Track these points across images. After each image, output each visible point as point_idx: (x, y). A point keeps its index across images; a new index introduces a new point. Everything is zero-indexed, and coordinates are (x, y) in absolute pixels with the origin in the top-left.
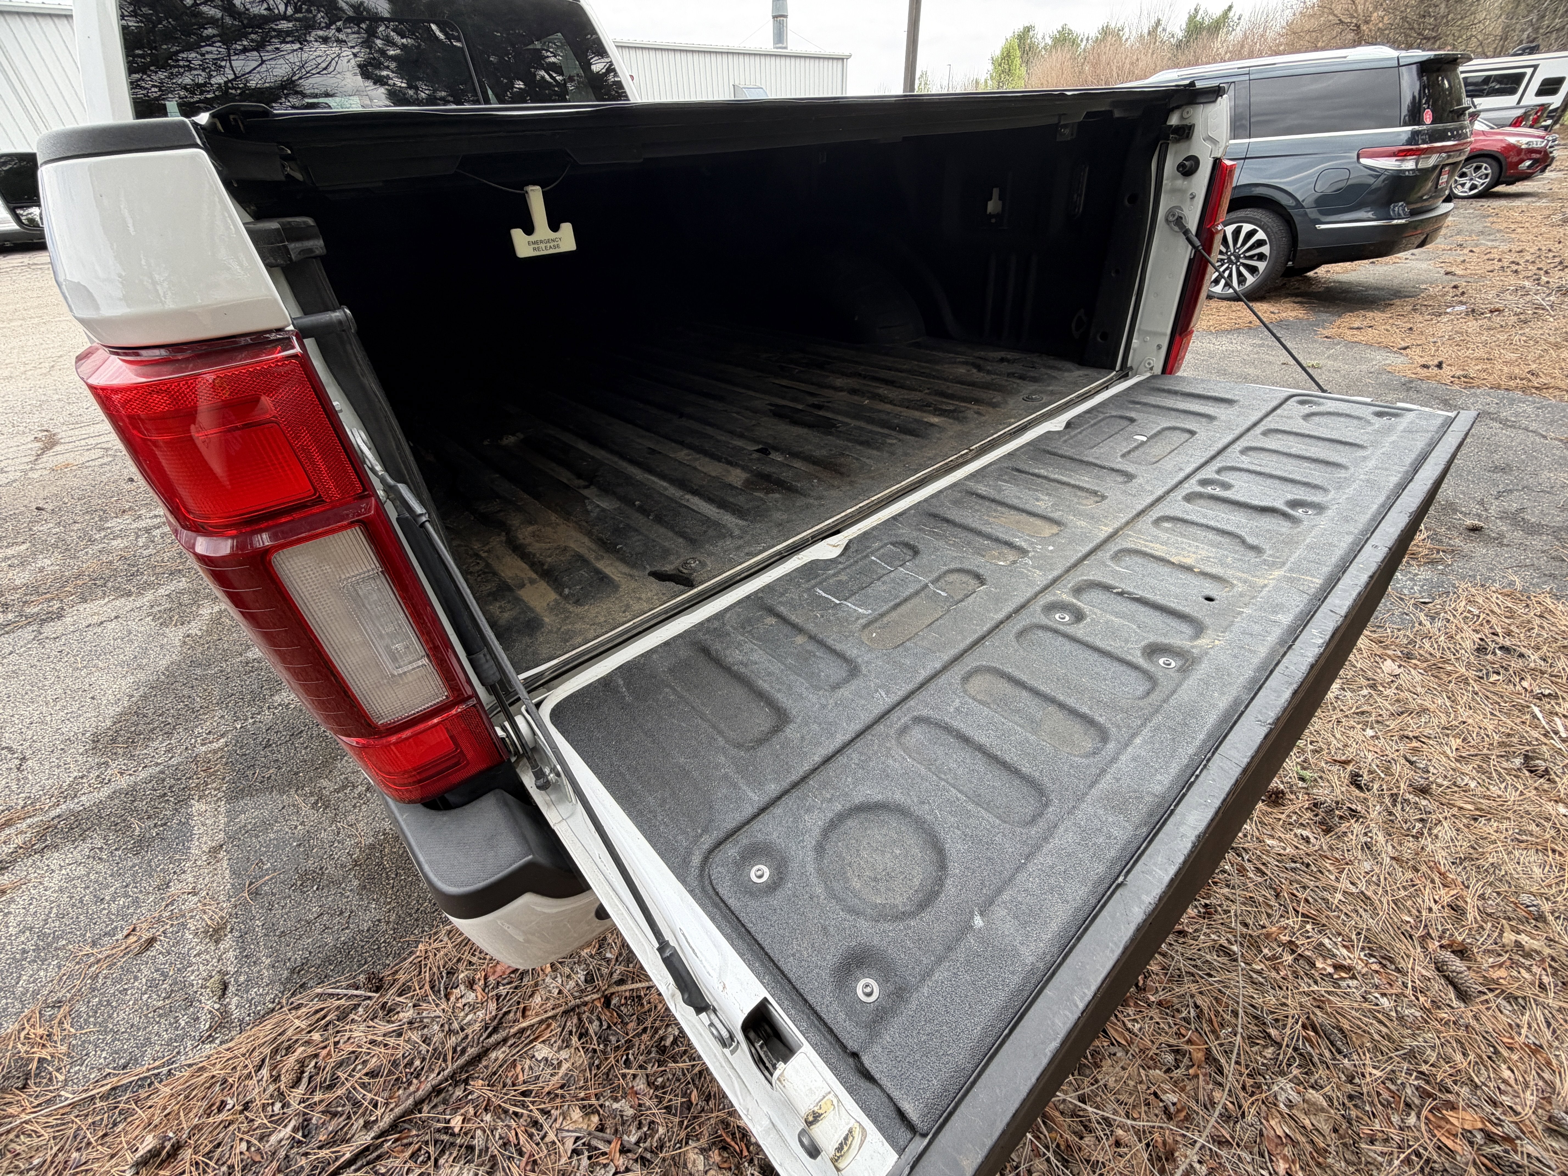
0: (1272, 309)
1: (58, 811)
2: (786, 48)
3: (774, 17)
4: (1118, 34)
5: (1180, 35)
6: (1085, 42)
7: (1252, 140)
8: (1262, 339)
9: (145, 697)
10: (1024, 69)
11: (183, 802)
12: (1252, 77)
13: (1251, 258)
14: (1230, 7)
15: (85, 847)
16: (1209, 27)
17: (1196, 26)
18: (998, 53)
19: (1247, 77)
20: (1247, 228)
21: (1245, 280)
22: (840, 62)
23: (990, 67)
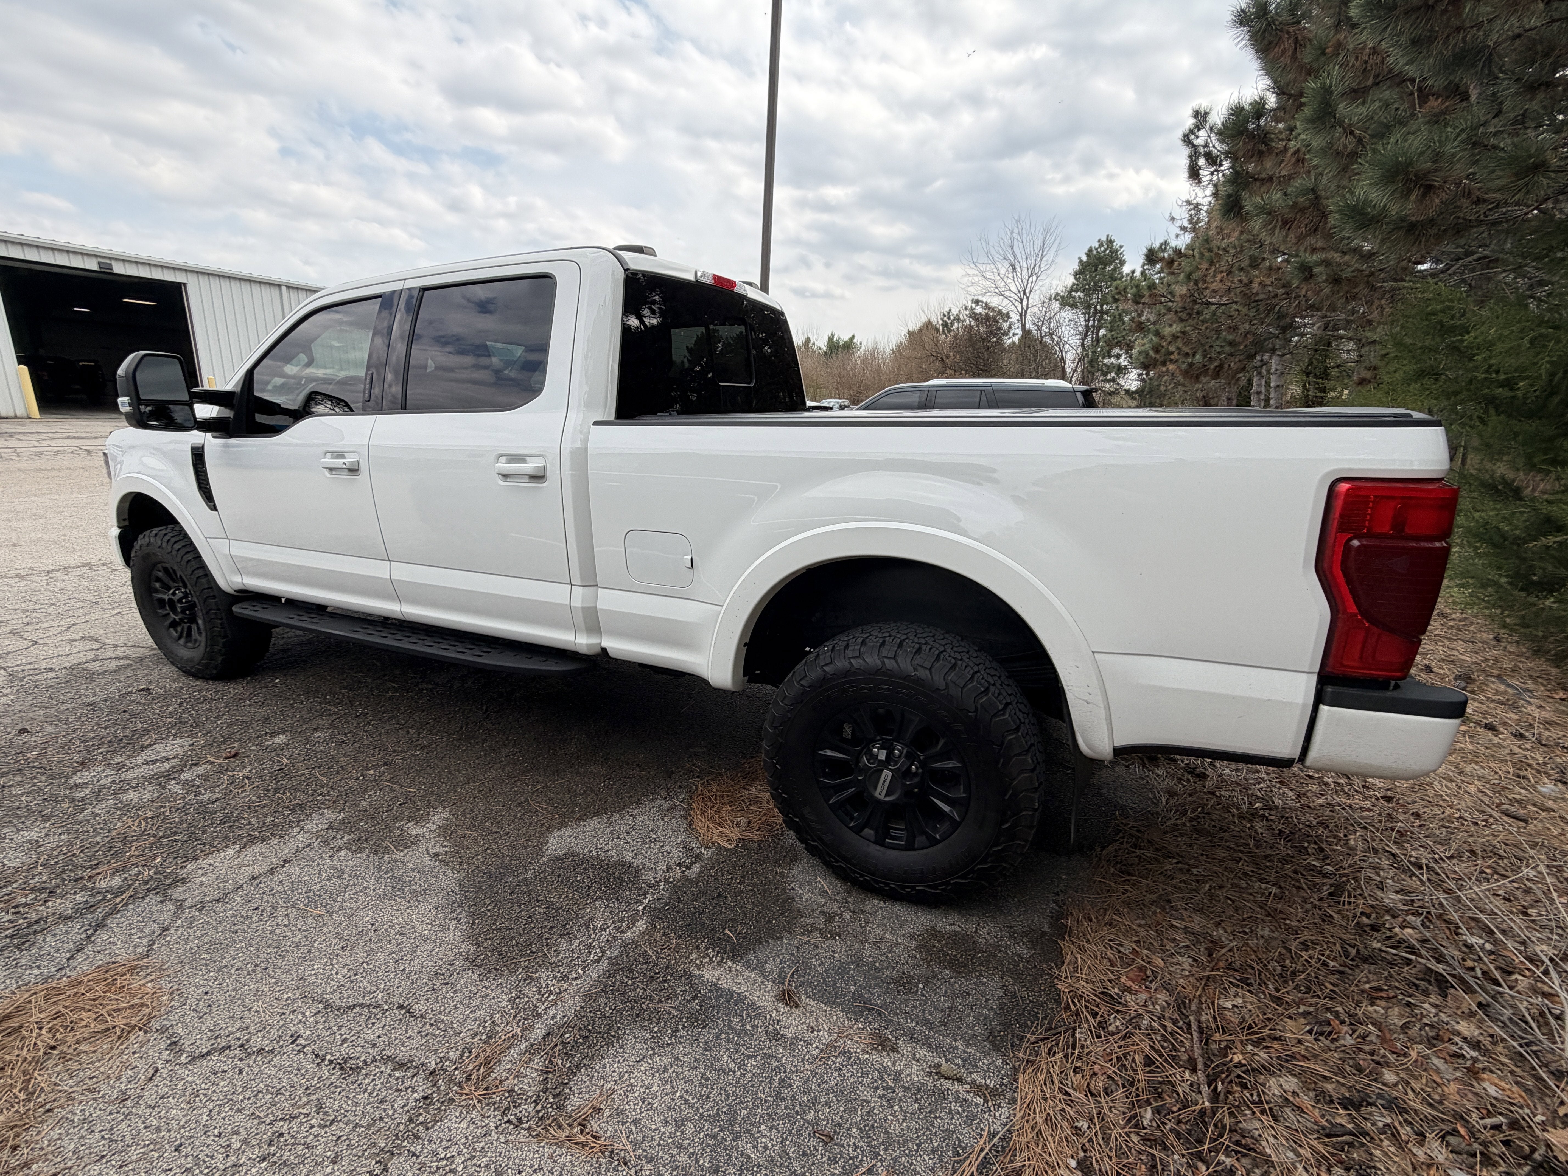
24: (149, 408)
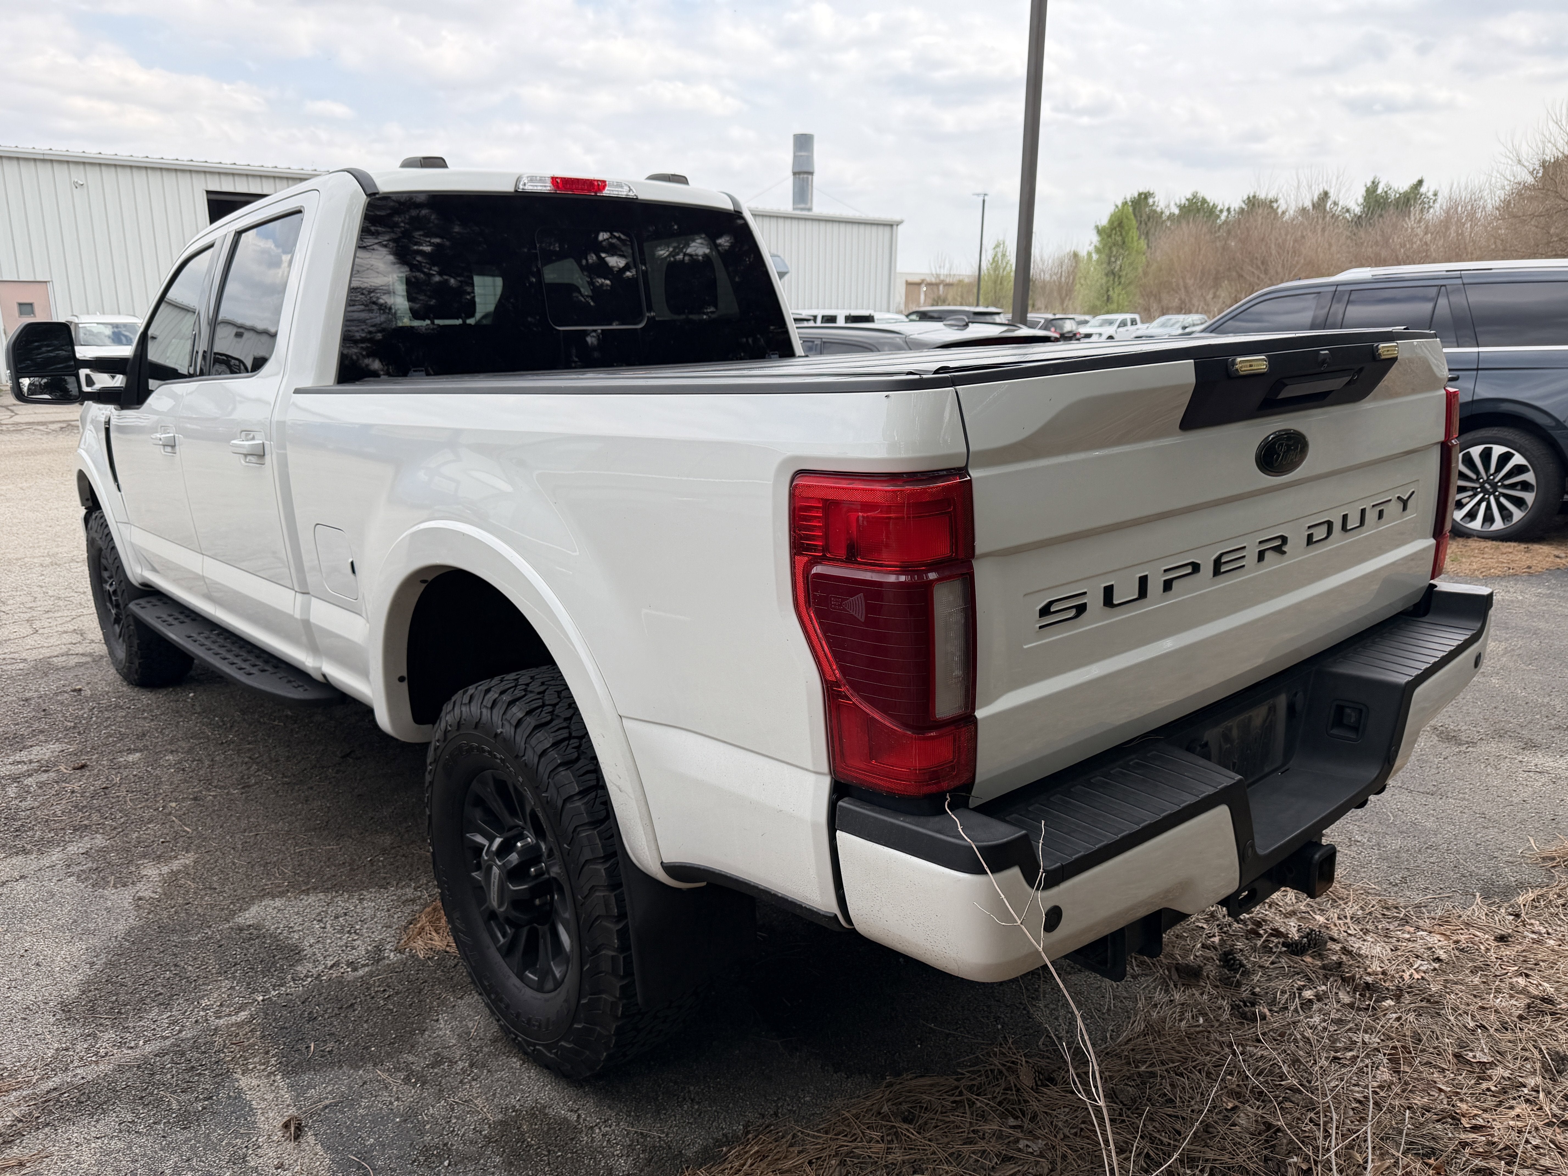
0: (1556, 553)
1: (50, 1084)
2: (810, 209)
3: (795, 174)
4: (1272, 207)
5: (1358, 210)
6: (1225, 214)
7: (1481, 349)
8: (1549, 588)
9: (110, 964)
10: (1143, 243)
11: (223, 1076)
12: (1465, 281)
13: (1513, 486)
14: (1420, 182)
15: (111, 1120)
16: (1397, 201)
17: (1377, 201)
18: (1104, 221)
19: (1459, 281)
20: (1498, 450)
21: (1510, 515)
22: (888, 229)
23: (1095, 239)
24: (45, 380)
